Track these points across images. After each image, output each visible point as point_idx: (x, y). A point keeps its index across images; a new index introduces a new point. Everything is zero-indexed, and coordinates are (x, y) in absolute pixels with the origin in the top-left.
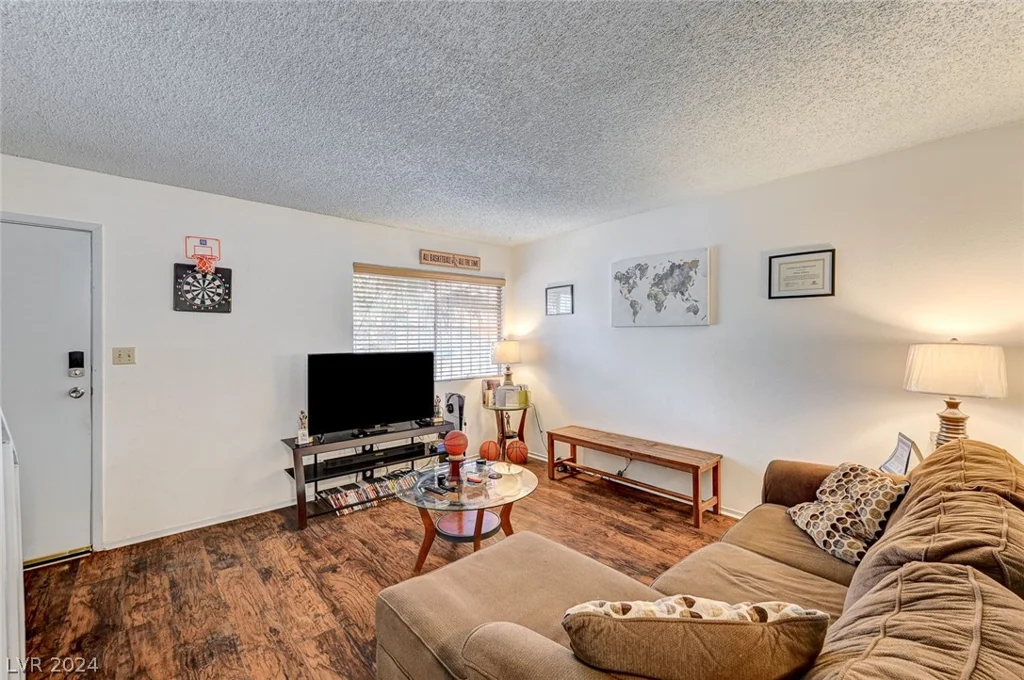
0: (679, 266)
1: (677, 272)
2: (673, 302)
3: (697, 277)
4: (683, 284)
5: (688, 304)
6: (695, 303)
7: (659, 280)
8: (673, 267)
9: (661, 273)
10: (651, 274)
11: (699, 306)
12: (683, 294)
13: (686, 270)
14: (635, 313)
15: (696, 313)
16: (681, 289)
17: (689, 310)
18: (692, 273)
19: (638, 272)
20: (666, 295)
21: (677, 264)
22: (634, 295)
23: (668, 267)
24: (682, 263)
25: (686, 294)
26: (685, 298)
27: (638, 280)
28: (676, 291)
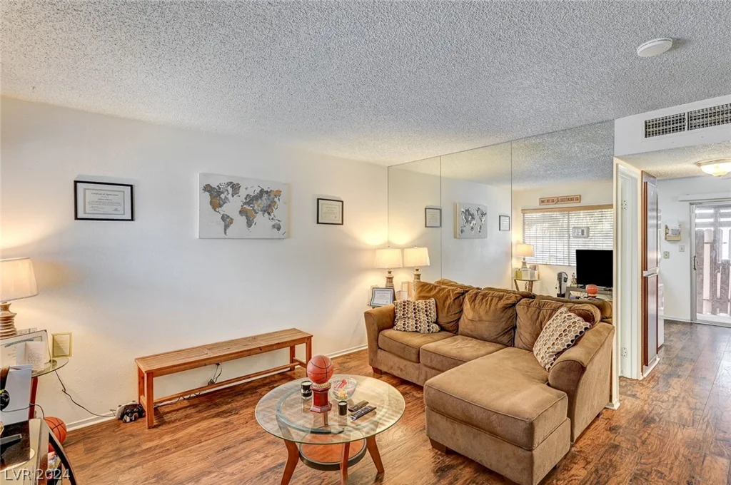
0: (267, 192)
1: (265, 196)
2: (261, 219)
3: (280, 203)
4: (270, 206)
5: (273, 223)
6: (278, 222)
7: (251, 200)
8: (262, 192)
9: (253, 195)
10: (243, 193)
11: (281, 224)
12: (269, 214)
13: (272, 196)
14: (226, 227)
15: (279, 229)
16: (268, 210)
17: (274, 226)
18: (276, 199)
19: (230, 190)
20: (257, 213)
21: (265, 190)
22: (225, 209)
23: (258, 190)
24: (269, 190)
25: (272, 214)
26: (271, 218)
27: (230, 196)
28: (265, 211)
